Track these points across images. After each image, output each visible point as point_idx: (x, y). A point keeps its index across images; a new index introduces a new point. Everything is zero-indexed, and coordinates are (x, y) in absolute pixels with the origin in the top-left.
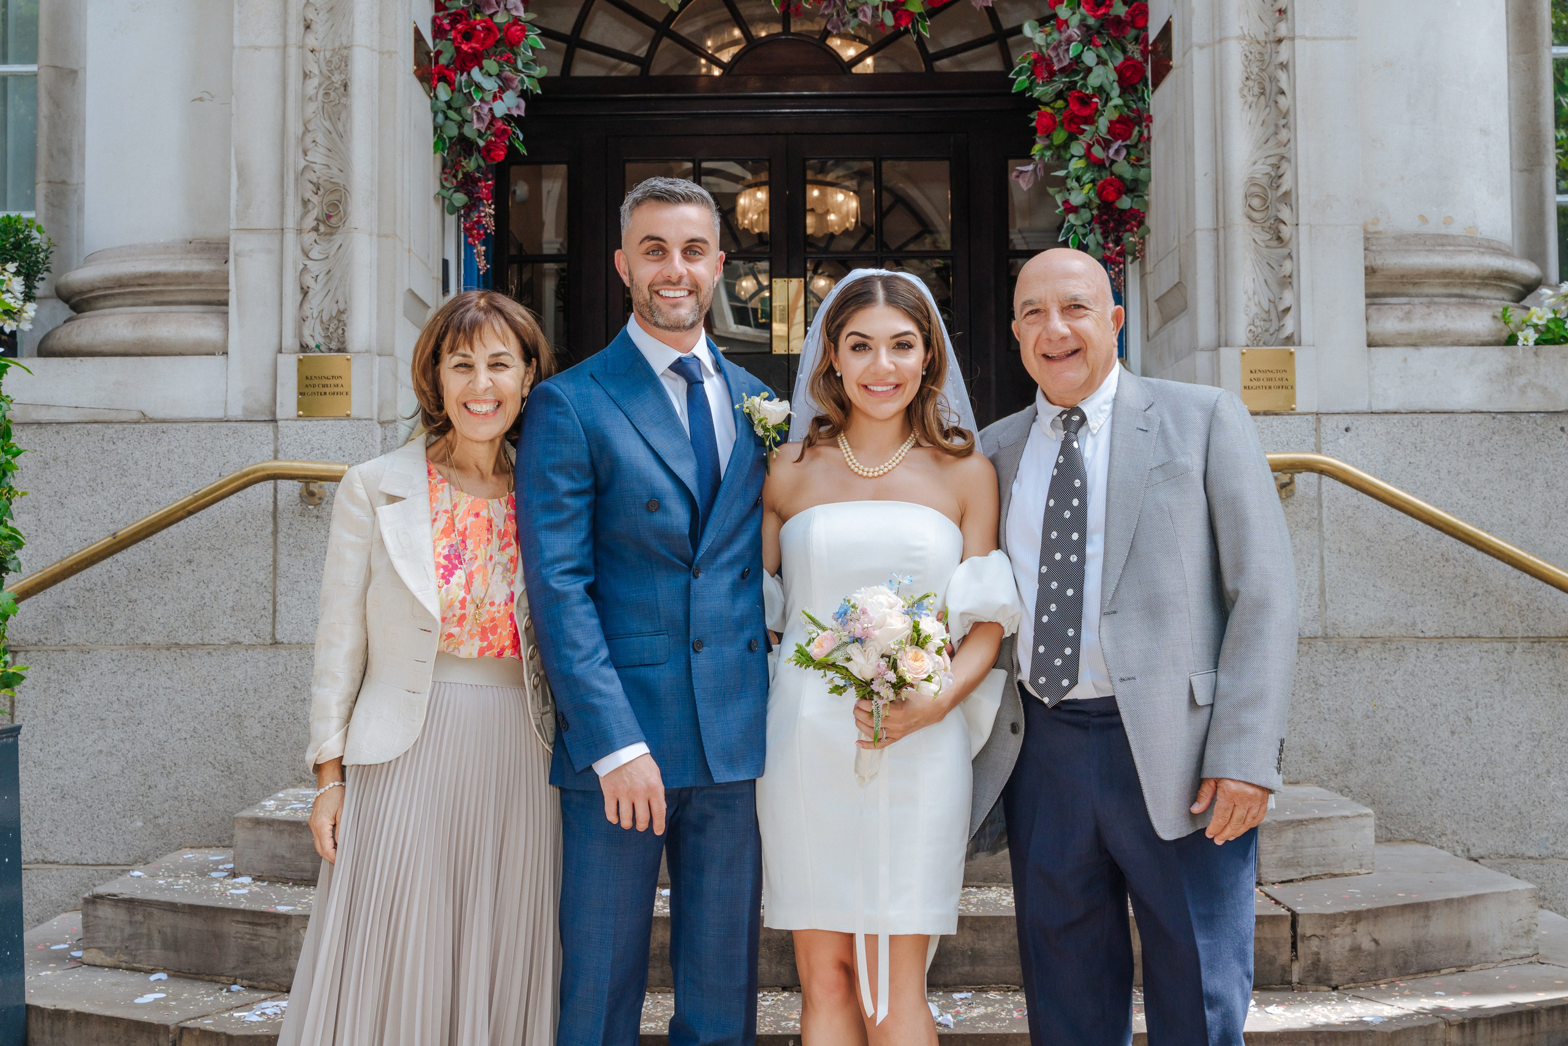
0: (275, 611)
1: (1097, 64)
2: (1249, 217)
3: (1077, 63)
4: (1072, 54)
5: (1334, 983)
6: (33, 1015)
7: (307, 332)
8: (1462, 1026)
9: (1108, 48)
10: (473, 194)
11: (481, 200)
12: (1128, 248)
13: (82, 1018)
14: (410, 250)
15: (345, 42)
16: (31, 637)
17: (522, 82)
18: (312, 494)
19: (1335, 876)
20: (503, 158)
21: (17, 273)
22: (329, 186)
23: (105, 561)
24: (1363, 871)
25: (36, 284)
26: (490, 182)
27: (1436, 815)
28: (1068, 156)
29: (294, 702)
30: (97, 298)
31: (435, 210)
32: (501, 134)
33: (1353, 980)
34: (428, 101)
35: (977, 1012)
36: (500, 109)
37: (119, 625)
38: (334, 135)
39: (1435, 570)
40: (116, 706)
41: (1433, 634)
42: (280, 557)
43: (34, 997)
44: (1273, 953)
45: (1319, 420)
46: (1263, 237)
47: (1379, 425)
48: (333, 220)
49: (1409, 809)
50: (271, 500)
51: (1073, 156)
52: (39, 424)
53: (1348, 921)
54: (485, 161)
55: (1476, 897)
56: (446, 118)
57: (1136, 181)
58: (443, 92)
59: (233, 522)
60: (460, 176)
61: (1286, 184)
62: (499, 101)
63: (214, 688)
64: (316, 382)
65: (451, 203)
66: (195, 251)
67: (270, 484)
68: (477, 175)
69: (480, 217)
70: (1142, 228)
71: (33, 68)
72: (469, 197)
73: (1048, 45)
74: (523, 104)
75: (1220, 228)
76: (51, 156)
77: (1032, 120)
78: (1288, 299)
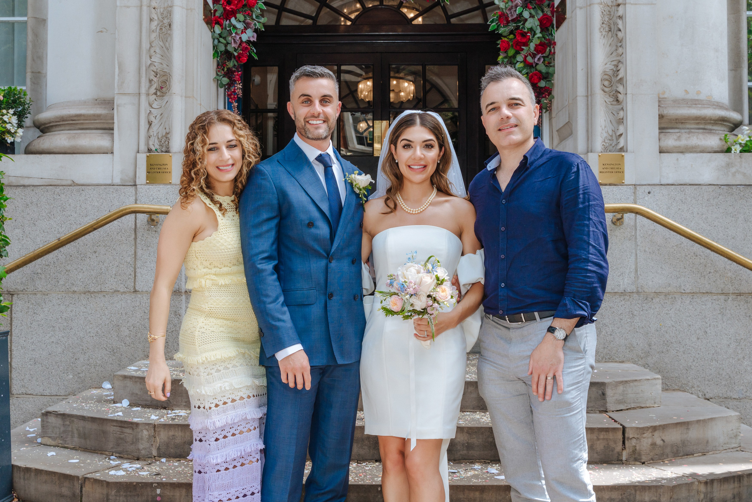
0: (135, 276)
1: (530, 17)
2: (603, 90)
3: (520, 17)
4: (518, 12)
5: (643, 461)
6: (15, 470)
7: (151, 143)
8: (706, 483)
9: (535, 9)
10: (232, 78)
11: (235, 81)
12: (544, 106)
13: (38, 472)
14: (201, 104)
15: (170, 4)
16: (20, 288)
17: (255, 25)
18: (153, 220)
19: (643, 408)
20: (246, 61)
21: (14, 114)
22: (162, 73)
23: (55, 252)
24: (656, 405)
25: (24, 120)
26: (240, 73)
27: (689, 378)
28: (515, 62)
29: (144, 319)
30: (52, 126)
31: (214, 86)
32: (245, 49)
33: (652, 459)
34: (210, 34)
35: (470, 474)
36: (245, 37)
37: (61, 282)
38: (164, 48)
39: (691, 260)
40: (60, 321)
41: (689, 291)
42: (138, 250)
43: (16, 461)
44: (614, 446)
45: (636, 188)
46: (609, 100)
47: (665, 190)
48: (164, 90)
49: (677, 375)
50: (134, 223)
51: (518, 62)
52: (24, 186)
53: (650, 430)
54: (237, 63)
55: (712, 419)
56: (219, 42)
57: (547, 73)
58: (218, 29)
59: (115, 233)
60: (226, 69)
61: (621, 74)
62: (245, 34)
63: (106, 312)
64: (155, 167)
65: (221, 83)
66: (98, 104)
67: (133, 216)
68: (234, 69)
69: (235, 89)
70: (550, 96)
71: (25, 19)
72: (230, 79)
73: (506, 8)
74: (255, 35)
75: (589, 95)
76: (34, 60)
77: (499, 44)
78: (621, 129)
